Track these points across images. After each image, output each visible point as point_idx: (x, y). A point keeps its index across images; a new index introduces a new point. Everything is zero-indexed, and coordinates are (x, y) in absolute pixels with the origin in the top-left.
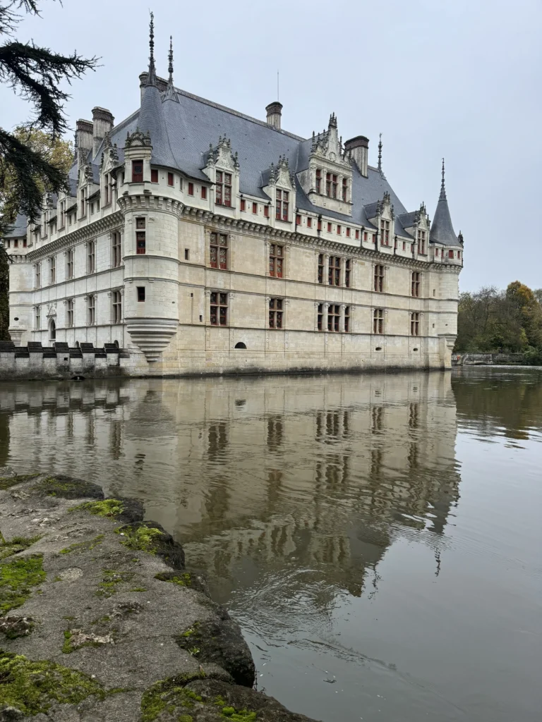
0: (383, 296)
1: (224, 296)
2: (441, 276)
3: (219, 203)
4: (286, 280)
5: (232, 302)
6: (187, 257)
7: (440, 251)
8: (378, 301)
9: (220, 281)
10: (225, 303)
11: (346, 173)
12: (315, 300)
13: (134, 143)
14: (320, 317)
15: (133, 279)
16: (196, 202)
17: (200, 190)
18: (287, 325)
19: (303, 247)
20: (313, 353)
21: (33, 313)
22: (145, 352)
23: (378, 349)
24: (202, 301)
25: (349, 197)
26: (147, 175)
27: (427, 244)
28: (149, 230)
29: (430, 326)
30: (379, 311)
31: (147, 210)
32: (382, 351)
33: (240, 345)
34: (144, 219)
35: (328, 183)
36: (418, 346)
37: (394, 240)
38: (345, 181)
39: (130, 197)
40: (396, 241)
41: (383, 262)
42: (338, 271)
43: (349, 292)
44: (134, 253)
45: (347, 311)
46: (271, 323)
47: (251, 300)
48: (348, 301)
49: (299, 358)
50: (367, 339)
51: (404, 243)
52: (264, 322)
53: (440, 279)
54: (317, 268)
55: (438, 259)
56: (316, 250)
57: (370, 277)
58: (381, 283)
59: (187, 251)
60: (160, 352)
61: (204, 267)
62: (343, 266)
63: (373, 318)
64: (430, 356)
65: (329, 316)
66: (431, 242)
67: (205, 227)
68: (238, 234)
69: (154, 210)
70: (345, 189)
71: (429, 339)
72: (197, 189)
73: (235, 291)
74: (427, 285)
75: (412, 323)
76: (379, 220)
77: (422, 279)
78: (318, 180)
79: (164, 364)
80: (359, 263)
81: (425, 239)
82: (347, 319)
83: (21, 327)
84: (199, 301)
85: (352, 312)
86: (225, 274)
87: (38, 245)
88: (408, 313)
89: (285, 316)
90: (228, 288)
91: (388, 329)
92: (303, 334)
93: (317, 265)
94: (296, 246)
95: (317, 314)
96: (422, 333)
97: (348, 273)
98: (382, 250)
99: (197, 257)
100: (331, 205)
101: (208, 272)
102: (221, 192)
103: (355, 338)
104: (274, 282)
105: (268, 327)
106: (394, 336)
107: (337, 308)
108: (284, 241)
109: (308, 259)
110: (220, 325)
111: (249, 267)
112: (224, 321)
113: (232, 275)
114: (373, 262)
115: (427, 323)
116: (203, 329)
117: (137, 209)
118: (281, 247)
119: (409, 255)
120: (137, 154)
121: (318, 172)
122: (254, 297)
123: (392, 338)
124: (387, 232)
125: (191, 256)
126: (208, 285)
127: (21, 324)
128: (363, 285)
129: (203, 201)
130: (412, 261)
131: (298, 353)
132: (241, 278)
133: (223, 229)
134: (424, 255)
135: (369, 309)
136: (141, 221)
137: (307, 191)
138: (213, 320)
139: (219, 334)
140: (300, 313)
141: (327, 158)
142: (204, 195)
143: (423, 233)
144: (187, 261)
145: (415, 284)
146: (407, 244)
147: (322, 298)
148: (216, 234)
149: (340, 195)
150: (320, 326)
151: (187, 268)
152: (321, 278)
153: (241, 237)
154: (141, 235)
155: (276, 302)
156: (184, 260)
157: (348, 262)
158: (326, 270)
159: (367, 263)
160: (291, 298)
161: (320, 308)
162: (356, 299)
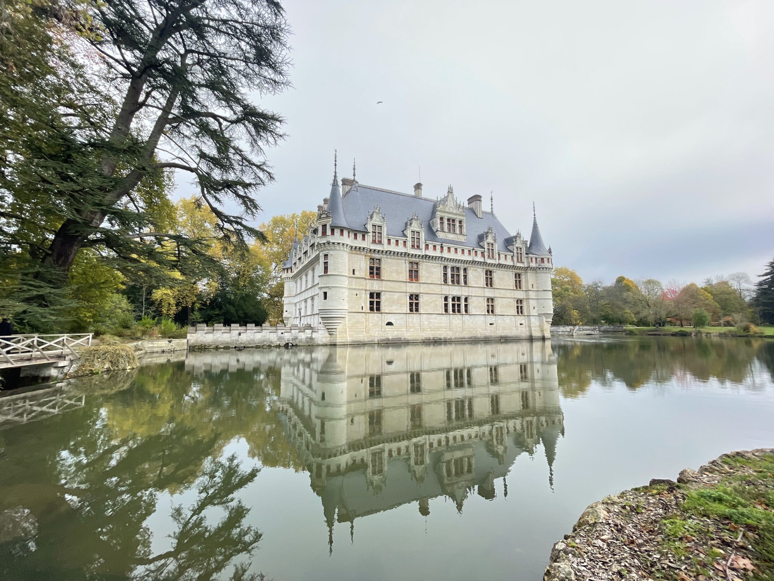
0: (493, 290)
1: (378, 295)
2: (537, 275)
3: (374, 242)
4: (420, 283)
5: (384, 298)
6: (354, 274)
7: (534, 259)
8: (489, 293)
9: (375, 286)
10: (380, 299)
11: (461, 218)
12: (442, 294)
13: (322, 216)
14: (446, 305)
15: (321, 288)
16: (359, 243)
17: (361, 236)
18: (421, 310)
19: (431, 263)
20: (441, 327)
21: (294, 307)
22: (328, 329)
23: (491, 324)
24: (363, 298)
25: (464, 231)
26: (329, 232)
27: (524, 255)
28: (330, 261)
29: (531, 308)
30: (491, 300)
31: (329, 250)
32: (494, 325)
33: (389, 324)
34: (327, 255)
35: (449, 224)
36: (523, 322)
37: (497, 255)
38: (460, 222)
39: (320, 244)
40: (499, 255)
41: (491, 268)
42: (458, 275)
43: (466, 289)
44: (323, 274)
45: (466, 300)
46: (411, 310)
47: (396, 296)
48: (466, 294)
49: (431, 331)
50: (482, 318)
51: (506, 256)
52: (406, 309)
53: (537, 277)
54: (443, 274)
55: (533, 265)
56: (441, 264)
57: (482, 278)
58: (491, 281)
59: (354, 270)
60: (335, 329)
61: (365, 279)
62: (462, 273)
63: (486, 304)
64: (532, 329)
65: (453, 304)
66: (527, 254)
67: (366, 256)
68: (387, 258)
69: (333, 250)
70: (461, 227)
71: (531, 317)
72: (360, 236)
73: (385, 291)
74: (527, 282)
75: (518, 307)
76: (486, 243)
77: (523, 278)
78: (442, 223)
79: (338, 336)
80: (473, 270)
81: (522, 252)
82: (466, 306)
83: (288, 316)
84: (361, 298)
85: (470, 301)
86: (379, 282)
87: (295, 271)
88: (513, 300)
89: (420, 305)
90: (381, 289)
91: (497, 310)
92: (434, 316)
93: (442, 272)
94: (426, 262)
95: (444, 303)
96: (525, 312)
97: (465, 277)
98: (489, 261)
99: (360, 273)
100: (451, 236)
101: (368, 281)
102: (375, 236)
103: (473, 317)
104: (412, 284)
105: (409, 311)
106: (504, 315)
107: (459, 299)
108: (418, 260)
109: (435, 270)
110: (375, 311)
111: (395, 277)
112: (378, 309)
113: (384, 282)
114: (483, 269)
115: (528, 306)
116: (364, 314)
117: (324, 250)
118: (417, 264)
119: (511, 263)
120: (323, 222)
121: (442, 219)
122: (398, 294)
123: (502, 317)
124: (492, 250)
125: (356, 272)
126: (368, 288)
127: (288, 314)
128: (477, 284)
129: (363, 242)
130: (513, 267)
131: (430, 328)
132: (389, 283)
133: (377, 256)
134: (521, 262)
135: (483, 298)
136: (326, 256)
137: (435, 230)
138: (372, 309)
139: (375, 316)
140: (431, 303)
141: (447, 210)
142: (364, 239)
143: (521, 248)
144: (354, 276)
145: (518, 282)
146: (508, 257)
147: (447, 293)
148: (373, 259)
149: (458, 231)
150: (446, 310)
151: (354, 279)
152: (445, 281)
153: (389, 260)
154: (326, 263)
155: (414, 296)
156: (352, 275)
157: (465, 270)
158: (449, 276)
159: (479, 270)
160: (425, 293)
161: (446, 299)
162: (472, 293)
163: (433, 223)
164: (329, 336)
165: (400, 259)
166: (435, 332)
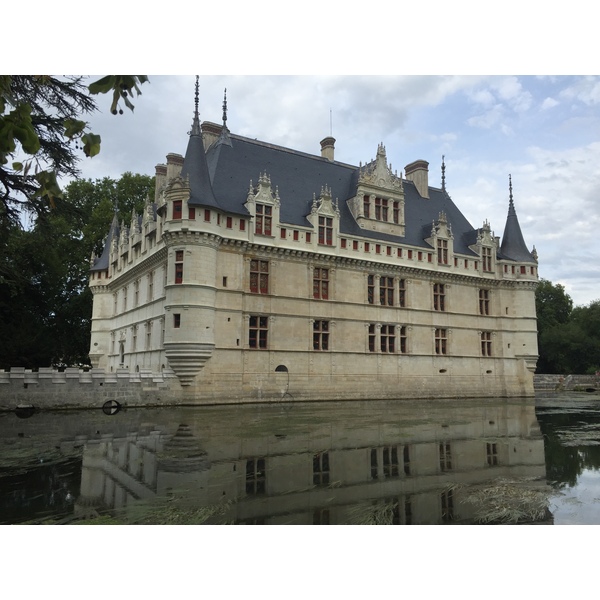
0: (446, 315)
1: (264, 320)
2: (514, 293)
3: (258, 232)
4: (331, 302)
5: (273, 325)
6: (225, 284)
7: (510, 268)
8: (439, 320)
9: (260, 305)
10: (266, 327)
11: (397, 197)
12: (366, 321)
14: (372, 339)
15: (171, 307)
16: (235, 234)
17: (239, 223)
18: (332, 347)
19: (350, 270)
20: (363, 375)
21: (110, 338)
22: (180, 377)
23: (442, 371)
24: (239, 326)
25: (402, 219)
26: (185, 214)
27: (494, 261)
28: (186, 262)
29: (505, 346)
30: (441, 331)
31: (185, 244)
32: (447, 373)
33: (281, 368)
34: (182, 252)
35: (378, 207)
36: (492, 368)
37: (453, 259)
38: (396, 204)
39: (170, 233)
40: (456, 259)
41: (442, 281)
42: (391, 291)
43: (404, 313)
44: (173, 283)
45: (403, 331)
46: (316, 346)
47: (293, 322)
48: (404, 321)
49: (348, 380)
50: (429, 361)
51: (466, 261)
52: (309, 344)
53: (513, 296)
54: (367, 289)
55: (509, 277)
56: (364, 272)
57: (429, 296)
58: (442, 302)
59: (225, 279)
60: (194, 376)
61: (244, 294)
62: (397, 287)
63: (434, 338)
64: (507, 379)
65: (382, 337)
66: (498, 258)
67: (245, 255)
68: (280, 260)
69: (192, 244)
70: (396, 212)
71: (505, 361)
72: (236, 223)
73: (275, 315)
74: (498, 303)
75: (483, 343)
76: (435, 240)
77: (492, 297)
78: (367, 205)
79: (197, 389)
80: (415, 283)
81: (492, 255)
82: (403, 341)
83: (99, 352)
84: (236, 325)
85: (408, 333)
86: (265, 299)
87: (116, 276)
88: (476, 332)
89: (331, 339)
90: (268, 311)
91: (452, 349)
92: (352, 357)
93: (367, 285)
94: (342, 268)
95: (368, 335)
96: (495, 352)
97: (402, 293)
98: (440, 269)
99: (235, 284)
100: (381, 228)
101: (247, 297)
102: (261, 223)
103: (413, 360)
104: (318, 304)
105: (312, 349)
106: (461, 357)
107: (392, 328)
108: (328, 264)
109: (356, 281)
110: (259, 348)
111: (291, 291)
112: (264, 344)
113: (273, 300)
114: (431, 281)
115: (501, 343)
116: (240, 352)
117: (176, 244)
119: (474, 274)
120: (176, 196)
121: (366, 198)
122: (297, 320)
123: (460, 360)
124: (446, 250)
125: (228, 282)
126: (247, 310)
127: (100, 349)
128: (420, 305)
129: (242, 233)
130: (477, 280)
131: (346, 375)
132: (282, 301)
133: (264, 256)
134: (491, 273)
135: (429, 329)
136: (179, 254)
137: (355, 217)
138: (252, 343)
139: (258, 357)
140: (349, 334)
141: (376, 184)
142: (242, 228)
143: (489, 249)
144: (224, 288)
145: (484, 303)
146: (469, 262)
147: (373, 319)
148: (257, 261)
149: (391, 219)
150: (372, 347)
151: (225, 294)
152: (371, 298)
153: (282, 263)
154: (179, 267)
155: (321, 323)
156: (221, 287)
157: (402, 282)
158: (377, 291)
159: (424, 282)
160: (338, 319)
161: (372, 329)
162: (412, 319)
163: (352, 204)
164: (181, 388)
165: (300, 263)
166: (354, 383)
